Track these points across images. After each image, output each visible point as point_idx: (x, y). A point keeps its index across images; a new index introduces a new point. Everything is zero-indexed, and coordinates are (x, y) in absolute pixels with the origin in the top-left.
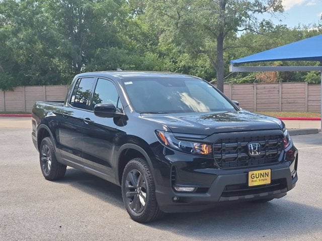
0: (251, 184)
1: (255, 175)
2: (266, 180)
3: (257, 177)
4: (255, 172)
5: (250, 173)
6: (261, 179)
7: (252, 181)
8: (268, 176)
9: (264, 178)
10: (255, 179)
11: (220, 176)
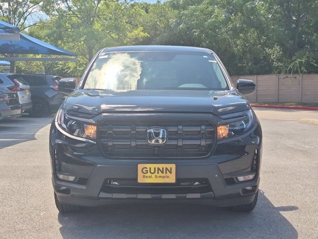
0: (141, 180)
1: (148, 169)
2: (168, 177)
3: (152, 171)
4: (148, 166)
5: (140, 166)
6: (158, 175)
7: (144, 177)
8: (171, 172)
9: (164, 174)
10: (149, 174)
11: (99, 166)
